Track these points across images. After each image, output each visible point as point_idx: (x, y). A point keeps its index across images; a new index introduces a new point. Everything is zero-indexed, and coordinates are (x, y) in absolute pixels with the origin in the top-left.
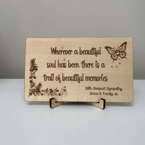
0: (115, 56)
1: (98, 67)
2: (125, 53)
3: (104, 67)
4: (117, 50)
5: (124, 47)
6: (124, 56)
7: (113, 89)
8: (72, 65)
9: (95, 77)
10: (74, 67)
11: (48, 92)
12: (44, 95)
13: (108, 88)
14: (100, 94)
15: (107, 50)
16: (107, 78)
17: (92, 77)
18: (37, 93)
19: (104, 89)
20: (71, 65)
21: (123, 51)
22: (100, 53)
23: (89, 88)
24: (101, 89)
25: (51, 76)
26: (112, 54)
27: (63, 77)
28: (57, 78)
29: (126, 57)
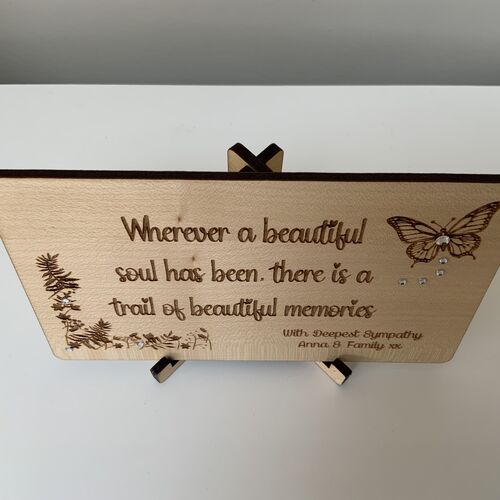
0: (428, 250)
1: (343, 280)
3: (368, 280)
4: (443, 230)
5: (481, 222)
6: (468, 249)
7: (389, 336)
8: (228, 275)
9: (326, 306)
10: (238, 279)
11: (139, 340)
12: (124, 347)
13: (368, 333)
14: (336, 346)
15: (397, 228)
16: (371, 310)
17: (314, 308)
18: (97, 344)
19: (354, 336)
22: (361, 238)
23: (296, 333)
24: (342, 335)
25: (142, 303)
26: (414, 243)
27: (193, 307)
28: (169, 308)
29: (476, 252)
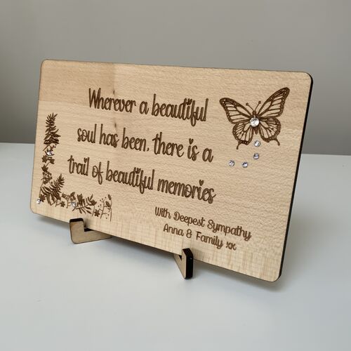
0: (246, 132)
1: (194, 158)
2: (278, 124)
3: (210, 159)
4: (254, 112)
5: (278, 106)
6: (273, 133)
7: (226, 230)
8: (131, 142)
9: (183, 184)
10: (135, 147)
11: (74, 201)
12: (65, 206)
13: (211, 223)
14: (189, 235)
15: (226, 108)
16: (213, 194)
17: (176, 185)
18: (53, 199)
19: (201, 224)
20: (129, 143)
21: (272, 117)
22: (205, 117)
23: (162, 212)
24: (193, 222)
25: (84, 163)
26: (237, 124)
27: (108, 171)
28: (96, 170)
29: (279, 137)
